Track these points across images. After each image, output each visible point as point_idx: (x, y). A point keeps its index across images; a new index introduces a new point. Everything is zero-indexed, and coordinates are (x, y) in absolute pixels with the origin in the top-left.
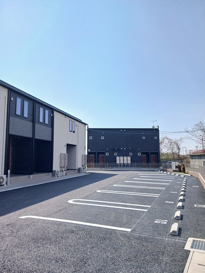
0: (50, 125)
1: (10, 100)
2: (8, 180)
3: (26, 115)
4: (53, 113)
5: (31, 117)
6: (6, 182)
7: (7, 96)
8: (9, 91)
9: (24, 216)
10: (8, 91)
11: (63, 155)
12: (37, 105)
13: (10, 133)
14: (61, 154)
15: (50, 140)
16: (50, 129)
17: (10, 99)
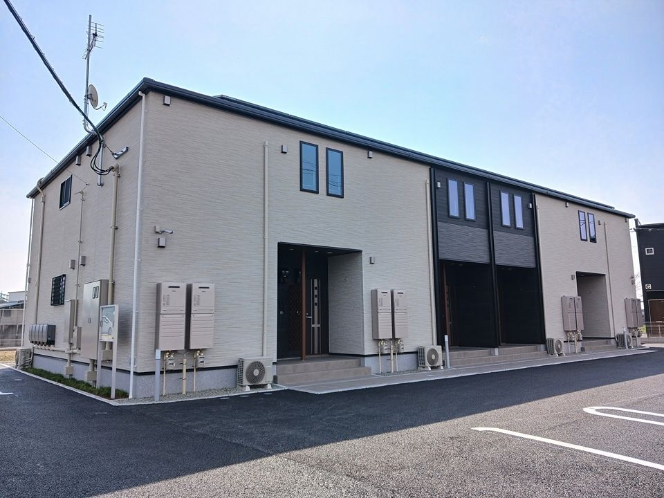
0: (529, 229)
1: (436, 188)
2: (446, 357)
3: (470, 214)
4: (533, 201)
5: (484, 217)
6: (443, 362)
7: (428, 182)
8: (432, 170)
9: (482, 426)
10: (430, 169)
11: (568, 301)
12: (494, 189)
13: (441, 257)
14: (563, 299)
15: (533, 265)
16: (531, 239)
17: (435, 184)
